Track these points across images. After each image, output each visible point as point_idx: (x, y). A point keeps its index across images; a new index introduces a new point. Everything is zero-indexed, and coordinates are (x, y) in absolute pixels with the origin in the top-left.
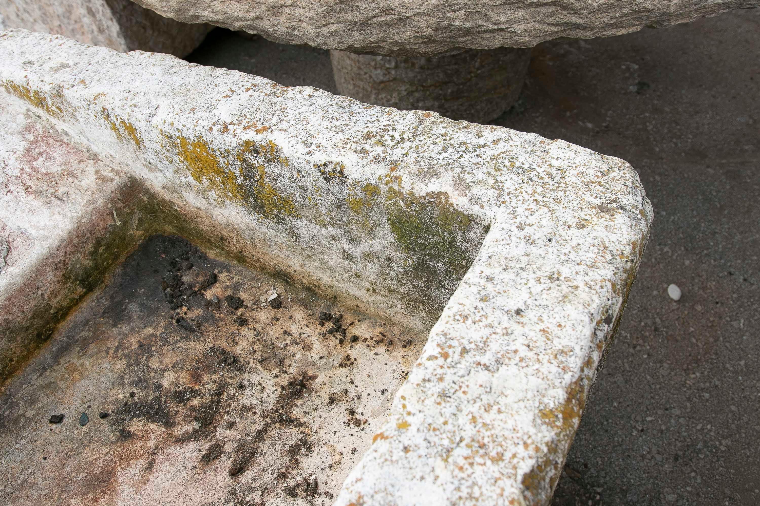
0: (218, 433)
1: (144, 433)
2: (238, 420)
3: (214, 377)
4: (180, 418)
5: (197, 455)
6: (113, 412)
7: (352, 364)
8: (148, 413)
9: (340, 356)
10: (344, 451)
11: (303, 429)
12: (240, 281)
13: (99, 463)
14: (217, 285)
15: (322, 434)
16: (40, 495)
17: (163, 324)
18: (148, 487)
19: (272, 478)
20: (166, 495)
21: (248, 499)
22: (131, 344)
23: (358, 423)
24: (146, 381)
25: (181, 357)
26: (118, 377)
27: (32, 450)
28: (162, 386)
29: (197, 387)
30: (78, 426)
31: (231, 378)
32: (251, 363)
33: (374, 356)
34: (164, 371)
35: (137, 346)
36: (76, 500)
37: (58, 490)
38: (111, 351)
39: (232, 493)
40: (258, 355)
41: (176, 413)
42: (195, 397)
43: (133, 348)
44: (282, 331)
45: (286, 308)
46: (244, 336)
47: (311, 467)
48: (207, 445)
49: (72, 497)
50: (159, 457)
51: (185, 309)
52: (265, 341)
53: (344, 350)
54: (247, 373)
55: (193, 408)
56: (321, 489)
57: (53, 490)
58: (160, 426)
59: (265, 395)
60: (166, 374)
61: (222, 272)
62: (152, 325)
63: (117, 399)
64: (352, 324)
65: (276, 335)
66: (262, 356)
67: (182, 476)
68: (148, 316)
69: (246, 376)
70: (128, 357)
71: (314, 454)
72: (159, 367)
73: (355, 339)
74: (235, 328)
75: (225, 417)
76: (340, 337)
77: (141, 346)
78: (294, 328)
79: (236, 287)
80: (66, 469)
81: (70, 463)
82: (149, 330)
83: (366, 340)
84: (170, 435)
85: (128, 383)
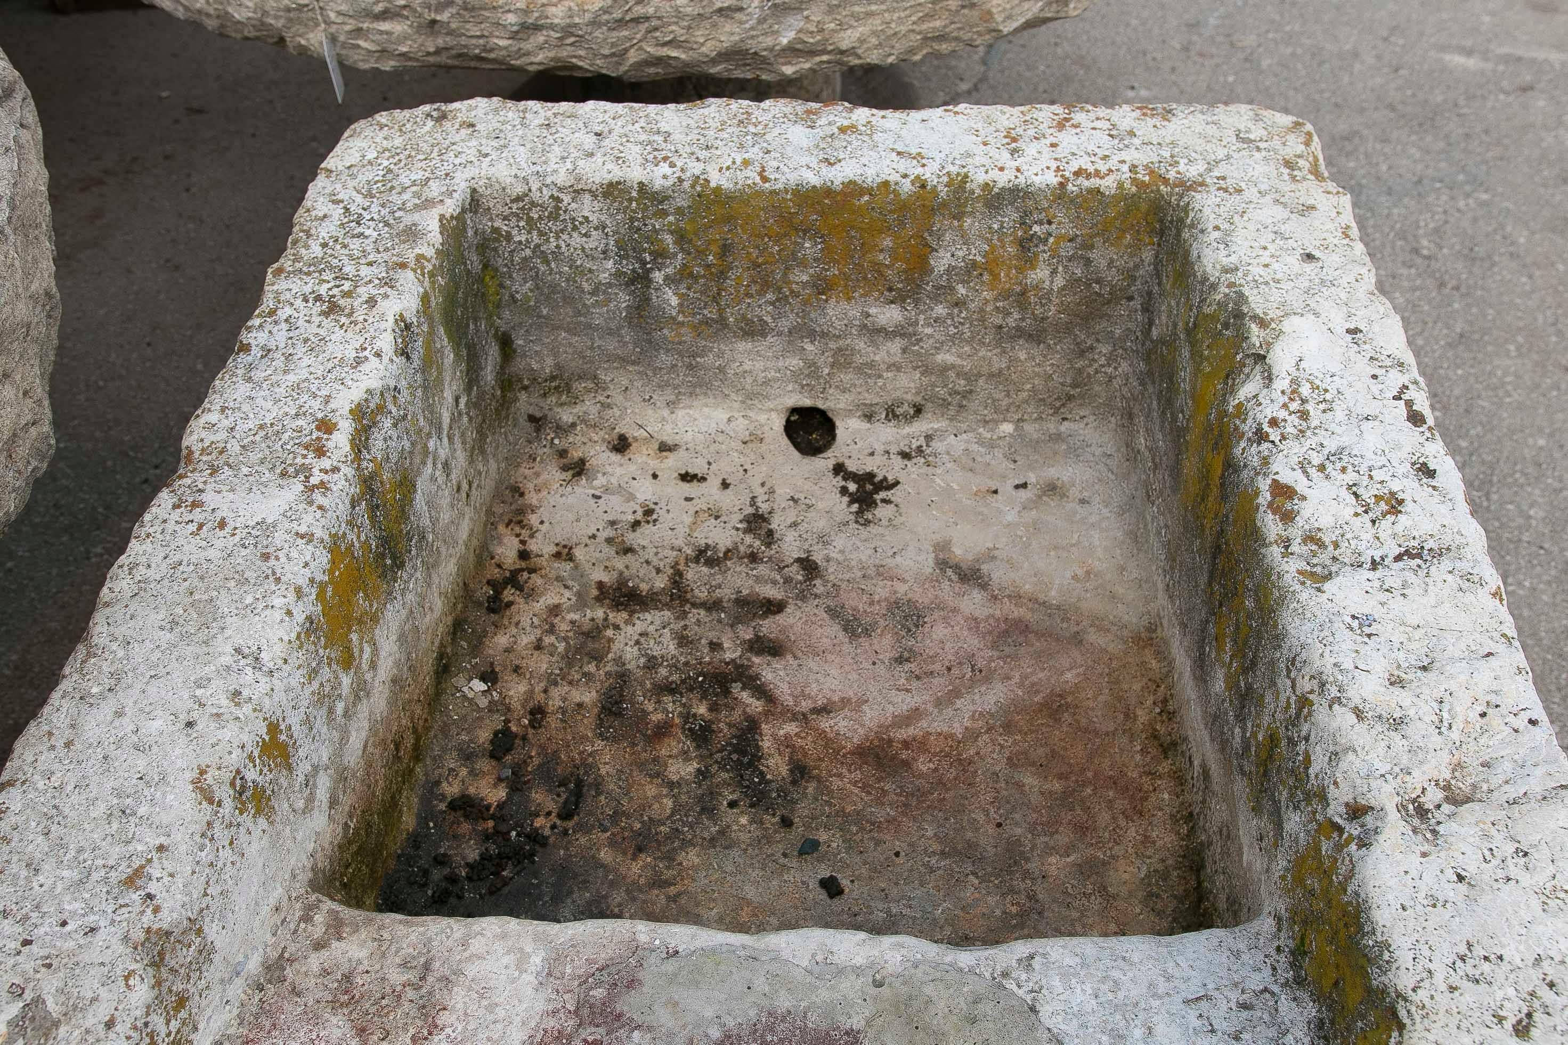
0: (733, 656)
1: (782, 748)
2: (703, 641)
3: (650, 707)
4: (737, 715)
5: (777, 664)
6: (774, 815)
7: (565, 546)
8: (750, 764)
9: (556, 565)
10: (692, 512)
11: (681, 567)
12: (455, 754)
13: (858, 775)
14: (472, 790)
15: (680, 542)
16: (946, 819)
17: (583, 840)
18: (851, 693)
19: (761, 567)
20: (847, 668)
21: (800, 578)
22: (643, 868)
23: (648, 512)
24: (700, 799)
25: (635, 774)
26: (714, 847)
27: (896, 884)
28: (699, 770)
29: (677, 721)
30: (822, 848)
31: (642, 684)
32: (608, 669)
33: (546, 524)
34: (671, 785)
35: (643, 856)
36: (921, 767)
37: (924, 801)
38: (672, 890)
39: (802, 597)
40: (591, 668)
41: (730, 725)
42: (695, 715)
43: (649, 860)
44: (536, 653)
45: (492, 664)
46: (564, 700)
47: (728, 533)
48: (756, 660)
49: (921, 775)
50: (805, 705)
51: (539, 822)
52: (561, 669)
53: (545, 563)
54: (628, 666)
55: (713, 708)
56: (751, 510)
57: (929, 807)
58: (761, 735)
59: (651, 629)
60: (675, 778)
61: (443, 795)
62: (593, 857)
63: (752, 822)
64: (499, 566)
65: (545, 658)
66: (589, 663)
67: (812, 664)
68: (576, 875)
69: (631, 666)
70: (670, 858)
71: (710, 542)
72: (666, 796)
73: (524, 555)
74: (553, 721)
75: (707, 659)
76: (525, 575)
77: (640, 849)
78: (526, 640)
79: (467, 756)
80: (892, 813)
81: (880, 814)
82: (605, 855)
83: (523, 542)
84: (767, 713)
85: (715, 824)
